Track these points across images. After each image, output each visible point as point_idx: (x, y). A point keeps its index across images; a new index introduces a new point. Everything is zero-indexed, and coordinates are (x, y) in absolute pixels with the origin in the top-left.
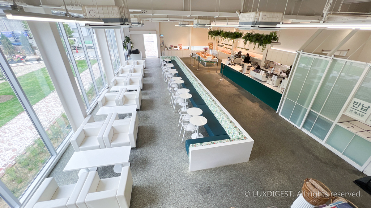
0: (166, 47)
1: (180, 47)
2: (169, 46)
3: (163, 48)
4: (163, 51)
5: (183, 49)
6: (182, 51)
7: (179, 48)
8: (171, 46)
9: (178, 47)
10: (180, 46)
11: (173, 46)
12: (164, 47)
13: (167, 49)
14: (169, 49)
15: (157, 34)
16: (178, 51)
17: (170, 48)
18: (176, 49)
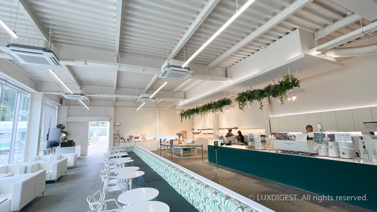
0: (122, 138)
1: (144, 137)
2: (126, 137)
3: (117, 140)
4: (118, 144)
5: (146, 140)
6: (146, 142)
7: (142, 139)
8: (130, 136)
9: (140, 138)
10: (142, 137)
11: (132, 137)
12: (119, 138)
13: (123, 140)
14: (126, 140)
15: (110, 120)
16: (140, 142)
17: (128, 139)
18: (137, 140)
